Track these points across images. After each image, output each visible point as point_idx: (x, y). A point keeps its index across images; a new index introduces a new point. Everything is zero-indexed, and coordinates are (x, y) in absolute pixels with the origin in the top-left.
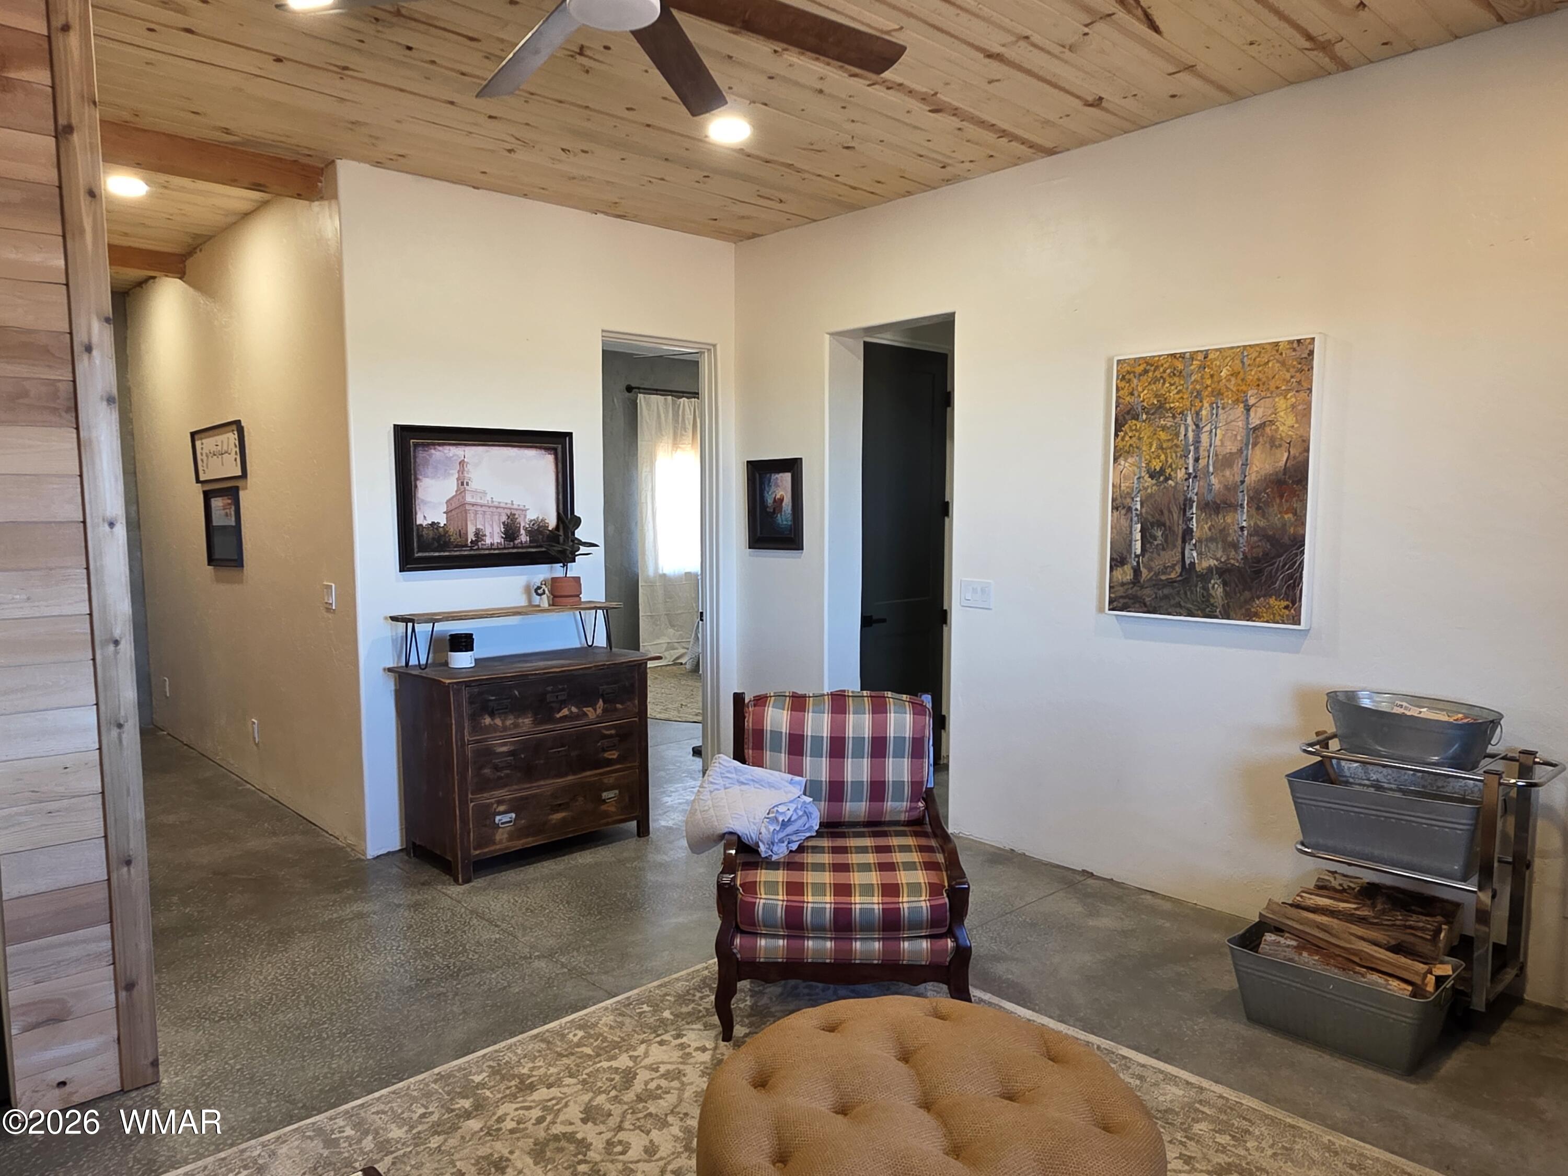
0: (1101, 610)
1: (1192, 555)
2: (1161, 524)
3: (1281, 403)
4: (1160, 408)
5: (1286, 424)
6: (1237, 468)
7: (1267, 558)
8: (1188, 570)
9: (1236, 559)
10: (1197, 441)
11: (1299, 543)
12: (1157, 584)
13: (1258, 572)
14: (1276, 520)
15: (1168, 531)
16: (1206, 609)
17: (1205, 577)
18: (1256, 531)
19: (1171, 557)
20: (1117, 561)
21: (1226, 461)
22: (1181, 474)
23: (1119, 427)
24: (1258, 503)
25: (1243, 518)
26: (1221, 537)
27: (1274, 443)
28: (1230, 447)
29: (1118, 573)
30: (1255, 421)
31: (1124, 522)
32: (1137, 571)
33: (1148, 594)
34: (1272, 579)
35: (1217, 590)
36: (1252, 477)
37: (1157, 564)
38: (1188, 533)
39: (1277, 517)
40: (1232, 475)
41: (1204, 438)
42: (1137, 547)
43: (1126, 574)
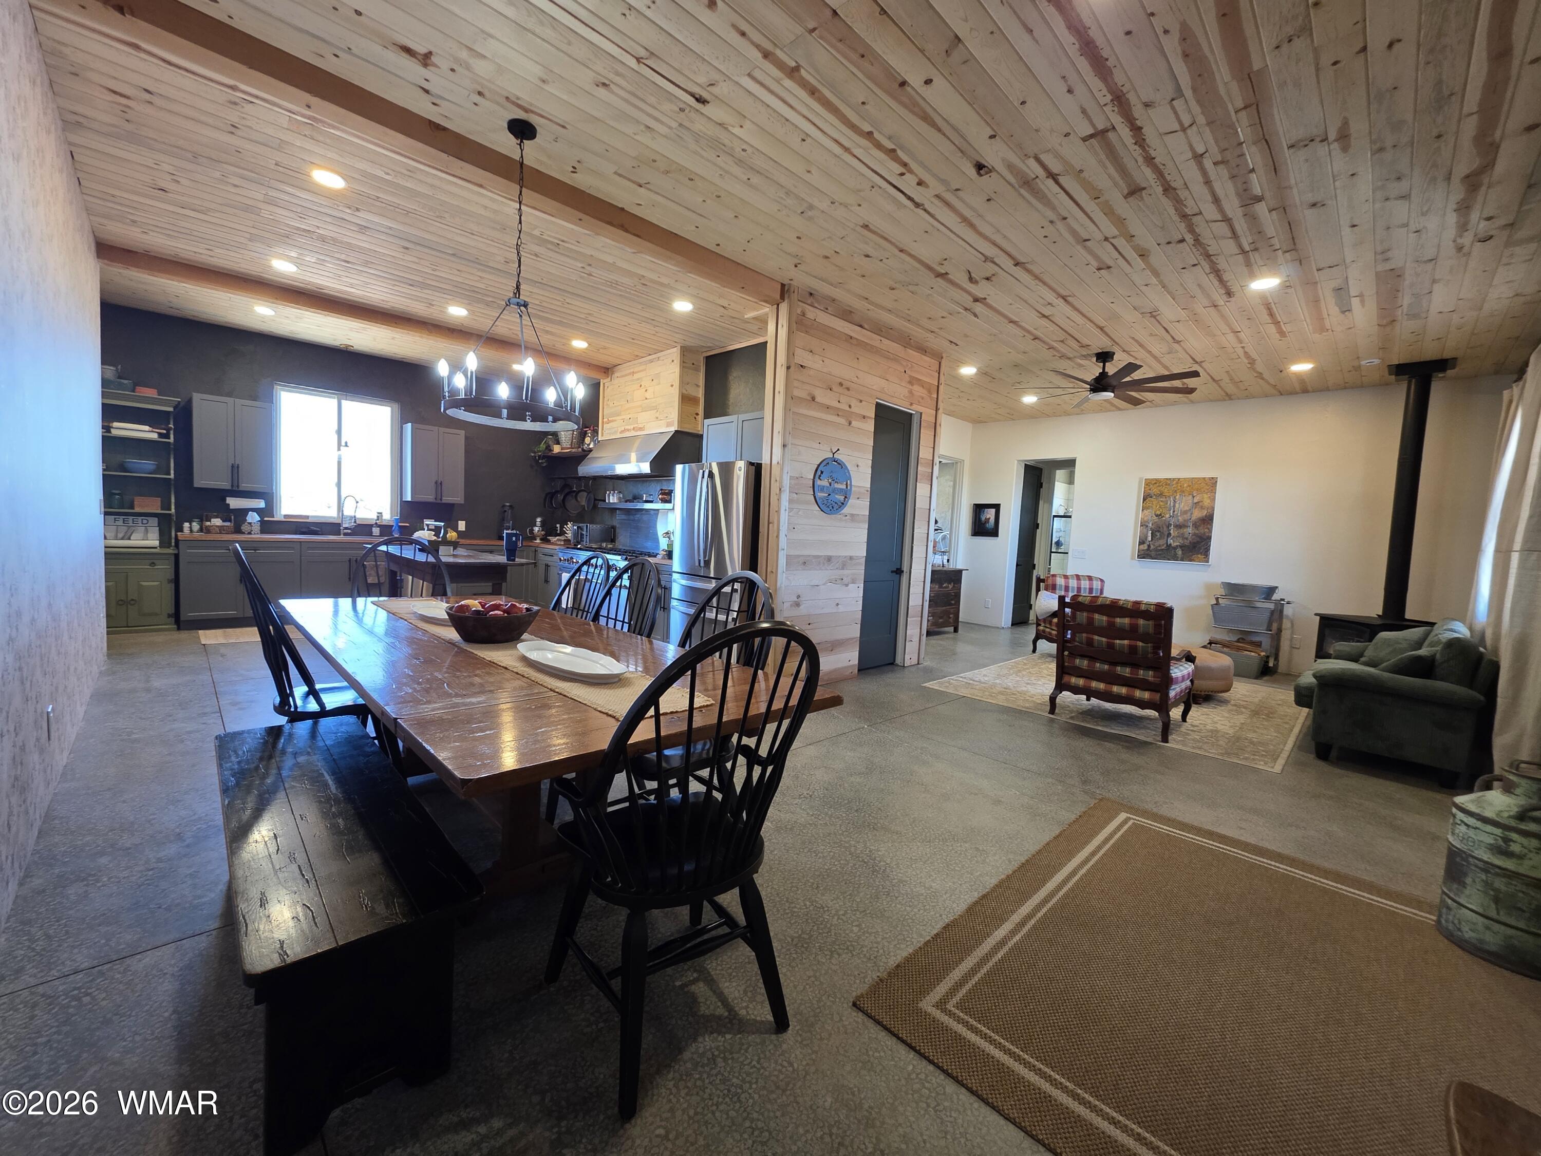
0: (1133, 558)
1: (1170, 541)
2: (1159, 531)
3: (1205, 496)
4: (1161, 495)
5: (1207, 502)
6: (1189, 514)
7: (1198, 542)
8: (1169, 546)
9: (1187, 542)
10: (1174, 506)
11: (1210, 538)
12: (1156, 550)
13: (1194, 547)
14: (1202, 531)
15: (1162, 534)
16: (1175, 558)
17: (1175, 548)
18: (1194, 534)
19: (1162, 542)
20: (1141, 543)
21: (1185, 512)
22: (1168, 516)
23: (1144, 500)
24: (1195, 525)
25: (1190, 530)
26: (1182, 536)
27: (1202, 508)
28: (1187, 508)
29: (1142, 547)
30: (1196, 501)
31: (1145, 530)
32: (1149, 546)
33: (1153, 554)
34: (1200, 548)
35: (1179, 552)
36: (1194, 518)
37: (1157, 544)
38: (1169, 534)
39: (1202, 530)
40: (1186, 517)
41: (1177, 505)
42: (1150, 538)
43: (1145, 547)
